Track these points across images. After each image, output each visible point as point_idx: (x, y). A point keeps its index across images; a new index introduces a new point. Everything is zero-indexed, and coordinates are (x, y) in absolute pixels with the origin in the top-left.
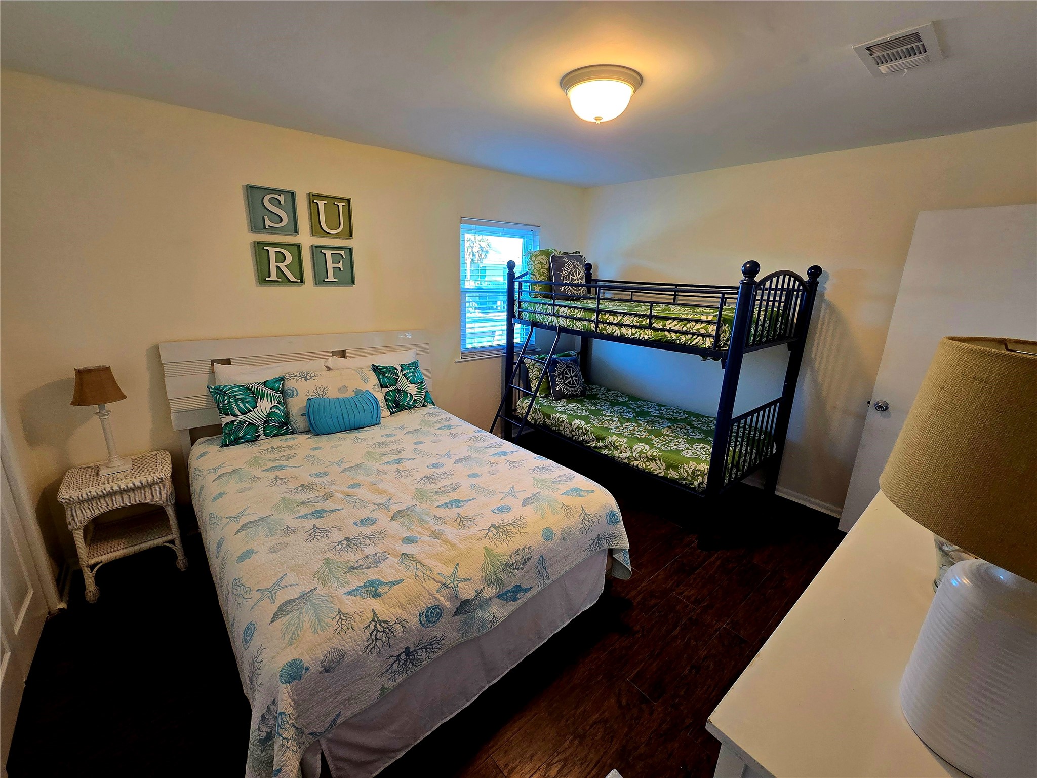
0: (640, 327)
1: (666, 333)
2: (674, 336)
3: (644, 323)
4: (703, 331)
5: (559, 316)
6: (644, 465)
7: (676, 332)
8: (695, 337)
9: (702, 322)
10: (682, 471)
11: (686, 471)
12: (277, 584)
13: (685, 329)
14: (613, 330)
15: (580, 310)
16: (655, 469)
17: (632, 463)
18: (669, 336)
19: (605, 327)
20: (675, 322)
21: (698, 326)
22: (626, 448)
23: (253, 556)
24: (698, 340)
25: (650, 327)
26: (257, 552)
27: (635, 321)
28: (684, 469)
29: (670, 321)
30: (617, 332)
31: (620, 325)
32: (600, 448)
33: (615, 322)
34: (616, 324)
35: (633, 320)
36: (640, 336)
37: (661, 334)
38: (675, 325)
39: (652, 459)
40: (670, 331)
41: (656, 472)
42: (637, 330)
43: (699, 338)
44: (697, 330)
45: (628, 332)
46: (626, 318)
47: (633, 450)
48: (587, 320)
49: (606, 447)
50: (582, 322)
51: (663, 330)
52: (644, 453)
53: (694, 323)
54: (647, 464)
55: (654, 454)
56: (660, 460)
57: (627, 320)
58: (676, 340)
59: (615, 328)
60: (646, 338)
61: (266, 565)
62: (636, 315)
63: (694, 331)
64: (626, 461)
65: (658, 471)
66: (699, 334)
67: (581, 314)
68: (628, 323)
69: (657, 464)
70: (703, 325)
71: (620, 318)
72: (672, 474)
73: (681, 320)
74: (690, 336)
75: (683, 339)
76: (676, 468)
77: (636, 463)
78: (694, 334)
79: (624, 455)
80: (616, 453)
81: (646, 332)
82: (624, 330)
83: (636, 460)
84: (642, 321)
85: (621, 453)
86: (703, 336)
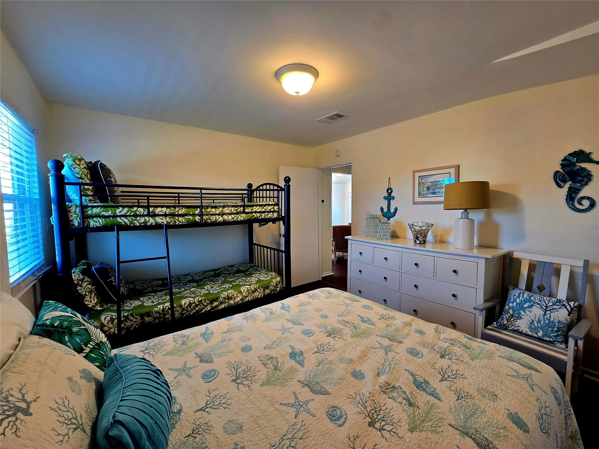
0: (237, 213)
1: (254, 214)
2: (258, 215)
3: (239, 210)
4: (272, 210)
5: (154, 215)
6: (252, 297)
7: (259, 212)
8: (269, 213)
9: (271, 205)
10: (271, 287)
11: (273, 286)
12: (518, 377)
13: (263, 210)
14: (216, 218)
15: (181, 208)
16: (259, 295)
17: (245, 301)
18: (256, 215)
19: (210, 217)
20: (258, 207)
21: (270, 207)
22: (237, 294)
23: (513, 411)
24: (270, 215)
25: (244, 212)
26: (507, 409)
27: (233, 210)
28: (271, 285)
29: (255, 207)
30: (220, 219)
31: (222, 214)
32: (217, 306)
33: (217, 212)
34: (218, 215)
35: (231, 210)
36: (238, 218)
37: (251, 215)
38: (258, 209)
39: (256, 290)
40: (256, 212)
41: (259, 297)
42: (236, 215)
43: (271, 213)
44: (270, 209)
45: (229, 218)
46: (226, 209)
47: (243, 292)
48: (191, 215)
49: (221, 303)
50: (186, 217)
51: (252, 213)
52: (250, 290)
53: (268, 206)
54: (253, 295)
55: (255, 287)
56: (259, 288)
57: (226, 210)
58: (259, 217)
59: (217, 217)
60: (242, 219)
61: (511, 393)
62: (232, 206)
63: (268, 210)
64: (240, 302)
65: (260, 295)
66: (270, 212)
67: (183, 211)
68: (227, 211)
69: (258, 292)
70: (272, 207)
71: (221, 209)
72: (267, 291)
73: (261, 205)
74: (267, 213)
75: (263, 215)
76: (267, 287)
77: (247, 299)
78: (268, 212)
79: (238, 299)
80: (232, 302)
81: (241, 215)
82: (226, 217)
83: (246, 297)
84: (238, 209)
85: (235, 299)
86: (273, 212)
